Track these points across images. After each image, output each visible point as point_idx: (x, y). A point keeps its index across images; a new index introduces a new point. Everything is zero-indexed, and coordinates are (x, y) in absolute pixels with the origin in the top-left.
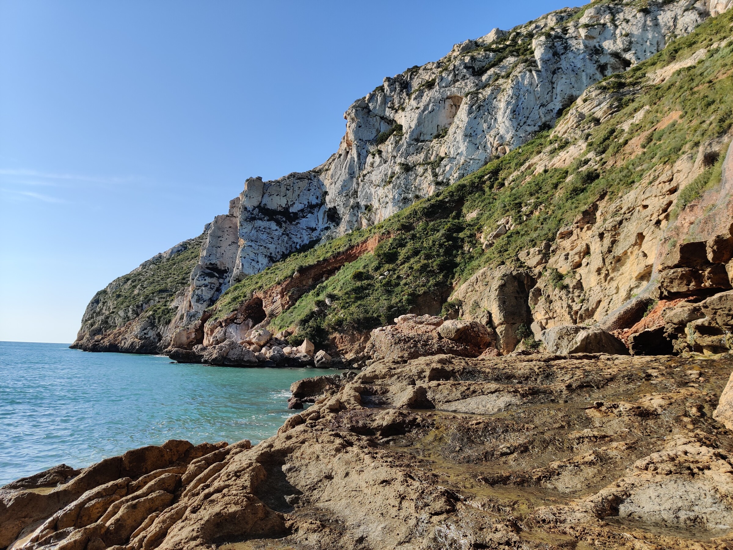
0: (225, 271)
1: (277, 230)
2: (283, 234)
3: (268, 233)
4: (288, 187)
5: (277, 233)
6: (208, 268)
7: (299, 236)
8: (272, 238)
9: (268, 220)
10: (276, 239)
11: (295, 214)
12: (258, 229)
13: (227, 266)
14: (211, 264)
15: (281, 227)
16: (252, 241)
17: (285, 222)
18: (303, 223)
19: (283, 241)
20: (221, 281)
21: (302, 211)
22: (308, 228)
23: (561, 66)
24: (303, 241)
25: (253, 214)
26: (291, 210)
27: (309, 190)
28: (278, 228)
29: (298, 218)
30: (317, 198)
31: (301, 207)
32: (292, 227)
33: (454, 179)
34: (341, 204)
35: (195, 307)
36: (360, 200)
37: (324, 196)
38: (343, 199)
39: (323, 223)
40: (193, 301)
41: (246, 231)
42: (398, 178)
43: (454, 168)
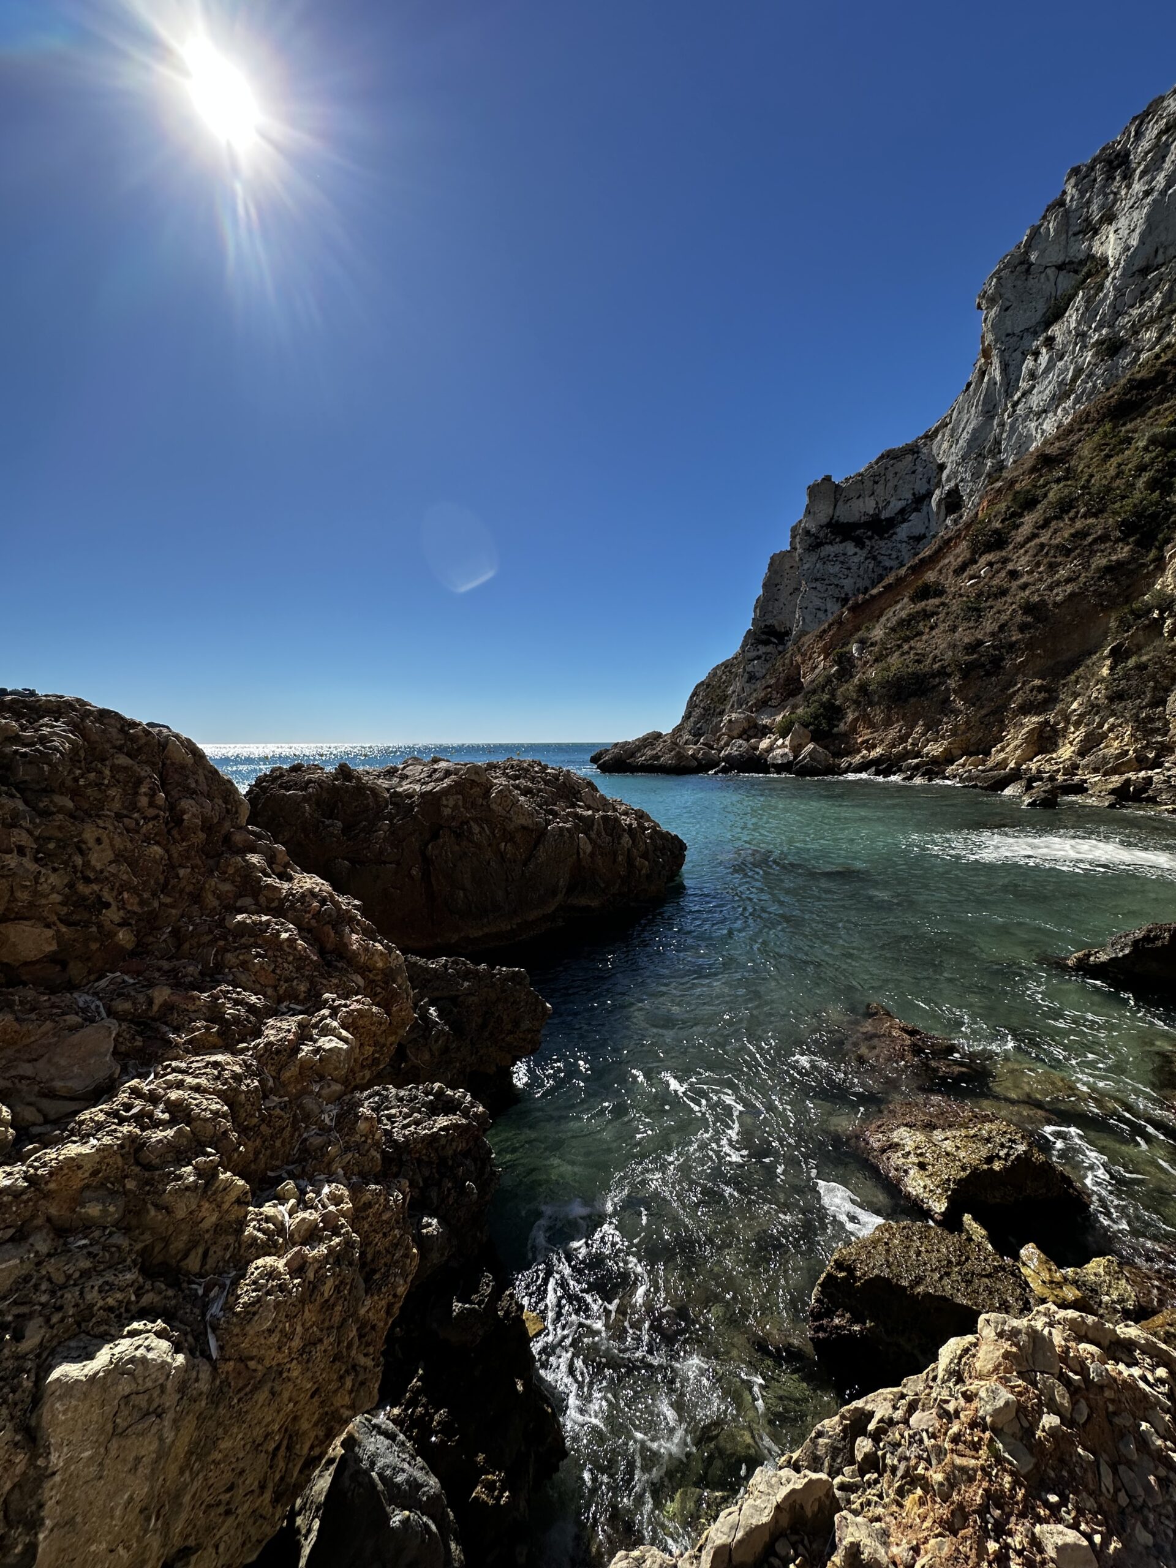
0: (783, 633)
1: (856, 554)
2: (866, 558)
3: (842, 563)
4: (877, 478)
5: (856, 559)
7: (894, 556)
8: (849, 569)
9: (841, 542)
10: (854, 568)
11: (890, 520)
12: (826, 560)
13: (784, 624)
14: (766, 626)
15: (863, 548)
16: (816, 580)
17: (870, 538)
18: (903, 531)
19: (866, 572)
20: (781, 648)
21: (902, 511)
22: (910, 538)
25: (817, 538)
26: (883, 515)
27: (914, 472)
28: (857, 550)
29: (893, 526)
30: (929, 481)
31: (900, 505)
32: (882, 543)
34: (968, 476)
35: (747, 690)
36: (1006, 455)
37: (941, 471)
38: (971, 465)
39: (937, 523)
40: (744, 681)
41: (807, 566)
42: (1090, 375)
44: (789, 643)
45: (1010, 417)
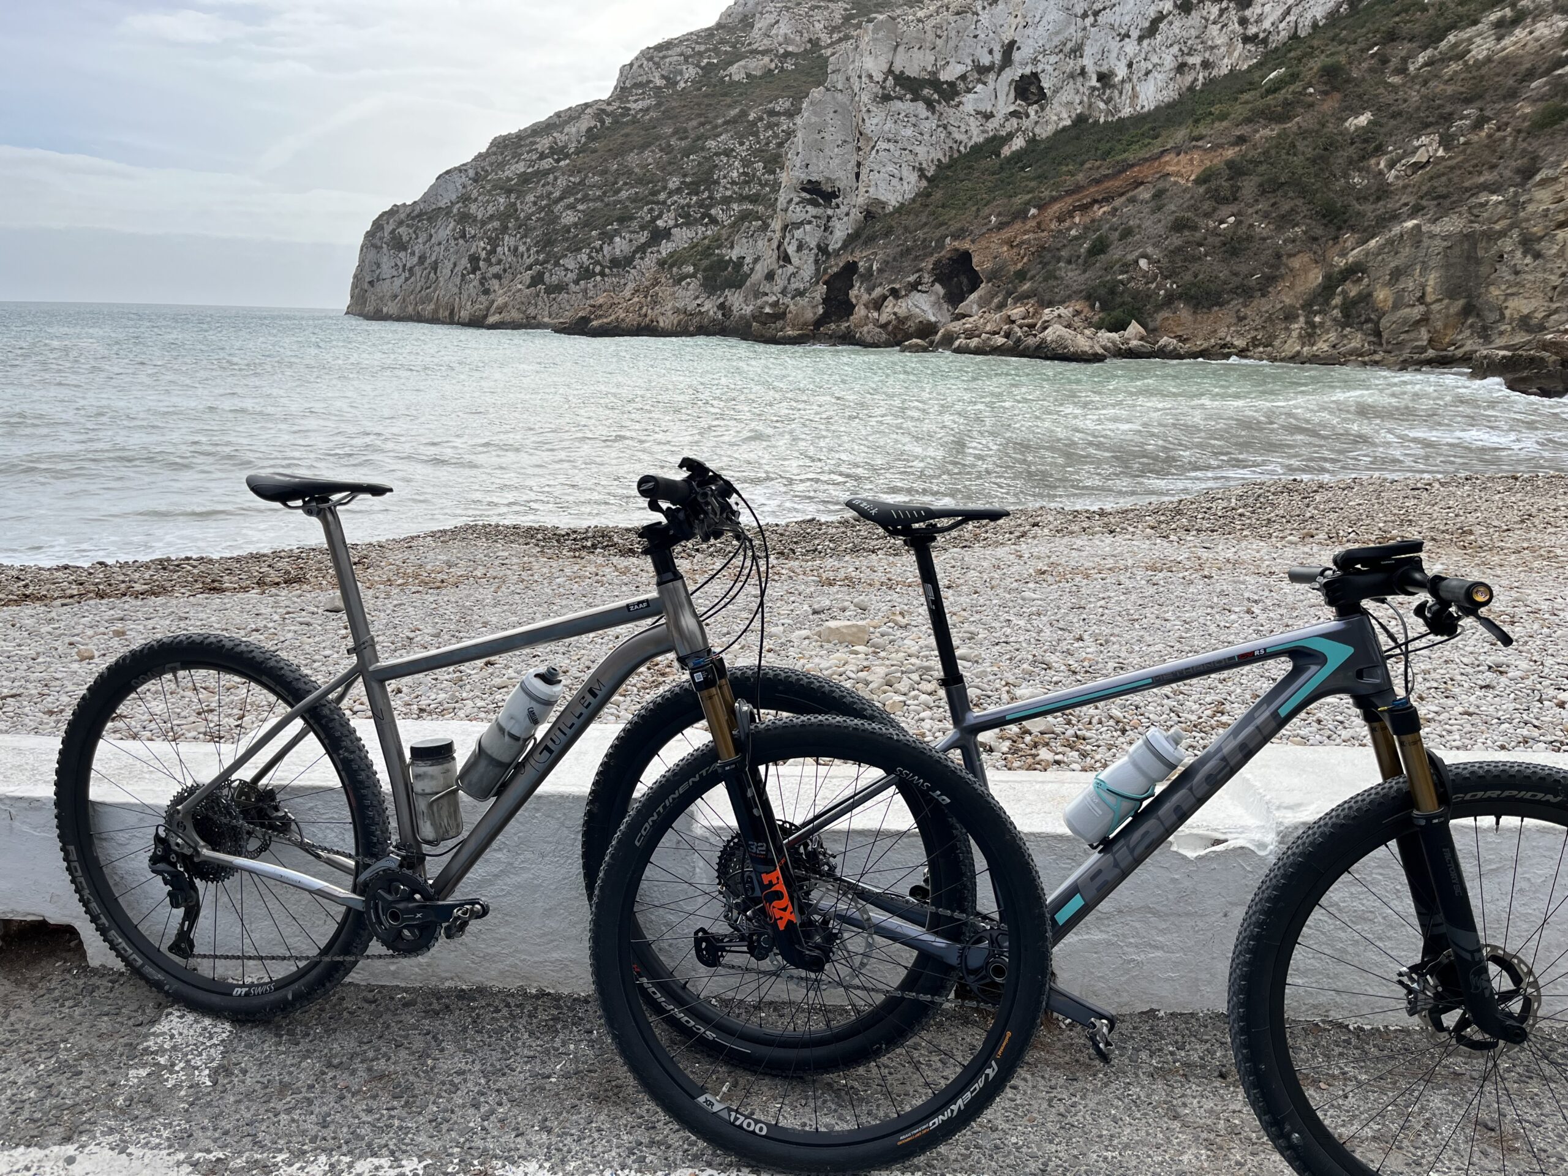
0: (834, 195)
1: (927, 118)
2: (938, 126)
3: (914, 125)
4: (939, 32)
5: (927, 124)
6: (804, 189)
7: (963, 129)
8: (921, 134)
9: (912, 100)
10: (926, 135)
11: (952, 84)
12: (896, 118)
13: (837, 184)
14: (810, 181)
15: (933, 113)
16: (889, 140)
17: (939, 102)
18: (969, 103)
19: (938, 140)
20: (830, 212)
21: (963, 77)
22: (978, 113)
24: (970, 138)
25: (883, 88)
26: (943, 77)
27: (976, 37)
28: (929, 114)
29: (958, 94)
30: (991, 52)
31: (960, 70)
32: (950, 112)
33: (1278, 33)
34: (1050, 69)
35: (795, 260)
36: (1088, 62)
37: (1010, 48)
38: (1053, 59)
39: (1005, 104)
40: (791, 250)
41: (876, 122)
42: (1171, 23)
43: (1279, 11)
44: (844, 209)
45: (1093, 26)
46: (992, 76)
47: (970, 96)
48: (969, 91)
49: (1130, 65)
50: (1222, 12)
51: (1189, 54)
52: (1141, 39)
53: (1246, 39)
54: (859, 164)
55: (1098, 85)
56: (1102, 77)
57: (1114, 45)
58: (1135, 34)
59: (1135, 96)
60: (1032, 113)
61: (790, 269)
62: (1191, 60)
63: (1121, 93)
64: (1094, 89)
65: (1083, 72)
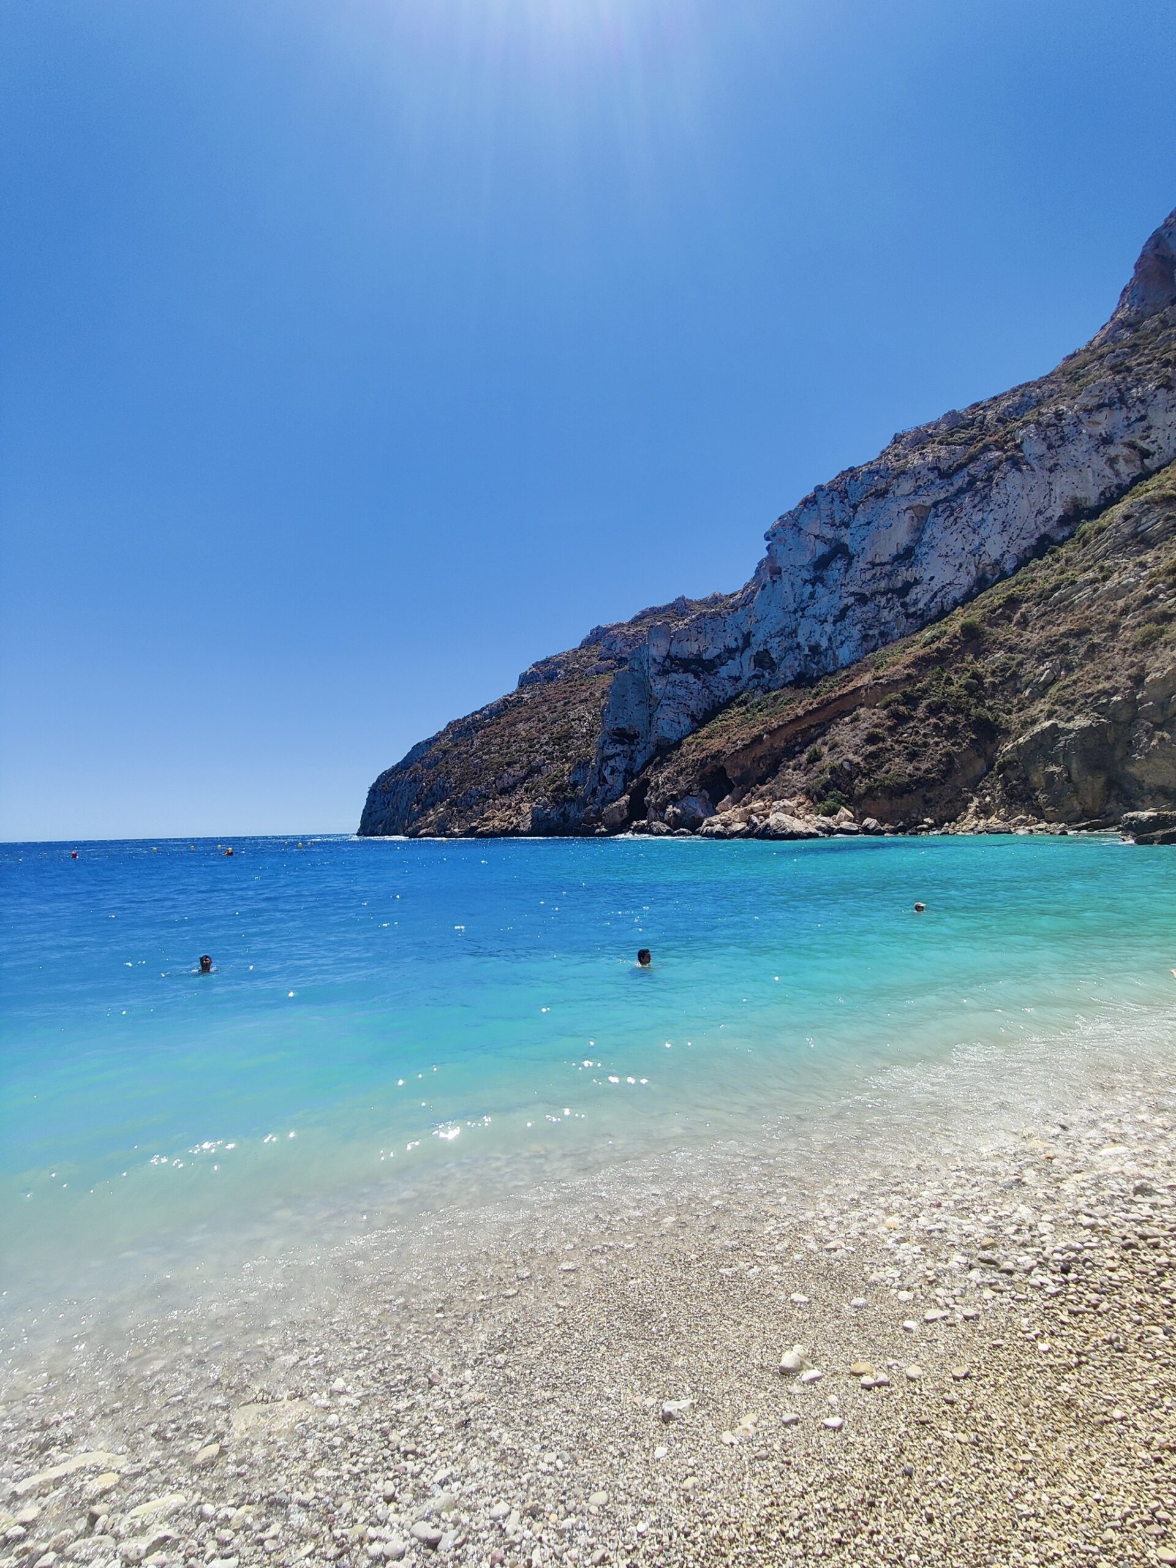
0: (636, 736)
1: (695, 683)
2: (703, 687)
3: (686, 688)
4: (699, 630)
5: (695, 687)
6: (614, 734)
7: (721, 688)
8: (691, 693)
9: (683, 672)
10: (695, 694)
11: (711, 661)
12: (674, 684)
13: (637, 729)
14: (618, 729)
15: (699, 679)
16: (669, 699)
17: (703, 673)
18: (724, 671)
19: (704, 696)
20: (633, 748)
21: (719, 656)
22: (730, 677)
23: (1060, 462)
24: (726, 694)
25: (664, 666)
26: (705, 657)
27: (724, 631)
28: (696, 680)
29: (716, 667)
30: (736, 640)
31: (716, 652)
32: (711, 678)
33: (930, 610)
34: (775, 645)
35: (610, 780)
36: (801, 640)
37: (747, 638)
38: (777, 639)
39: (749, 670)
40: (606, 773)
41: (659, 686)
42: (854, 610)
43: (928, 596)
44: (642, 745)
45: (801, 617)
46: (738, 654)
47: (723, 667)
48: (723, 664)
49: (830, 639)
50: (888, 600)
51: (870, 629)
52: (835, 623)
53: (908, 616)
54: (651, 715)
55: (810, 653)
56: (811, 649)
57: (818, 628)
58: (831, 619)
59: (836, 658)
60: (767, 675)
61: (607, 786)
62: (871, 632)
63: (826, 657)
64: (807, 656)
65: (799, 646)
